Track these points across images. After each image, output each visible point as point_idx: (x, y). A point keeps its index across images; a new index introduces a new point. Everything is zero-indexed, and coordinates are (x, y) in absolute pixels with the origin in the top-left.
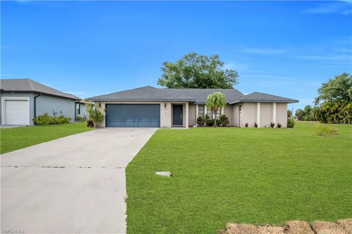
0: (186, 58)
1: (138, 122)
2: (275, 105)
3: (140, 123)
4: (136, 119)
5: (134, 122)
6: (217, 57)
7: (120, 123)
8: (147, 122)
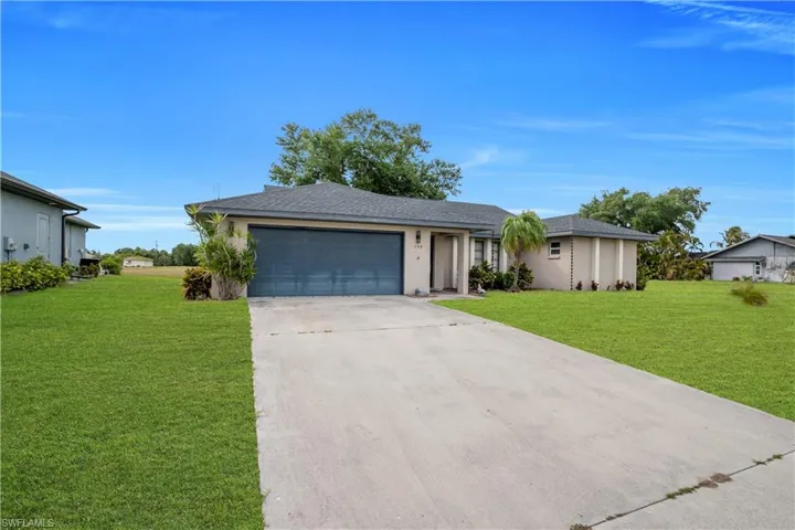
0: (350, 121)
1: (344, 280)
2: (621, 244)
3: (349, 284)
4: (339, 271)
5: (334, 280)
6: (415, 129)
7: (293, 284)
8: (367, 279)
